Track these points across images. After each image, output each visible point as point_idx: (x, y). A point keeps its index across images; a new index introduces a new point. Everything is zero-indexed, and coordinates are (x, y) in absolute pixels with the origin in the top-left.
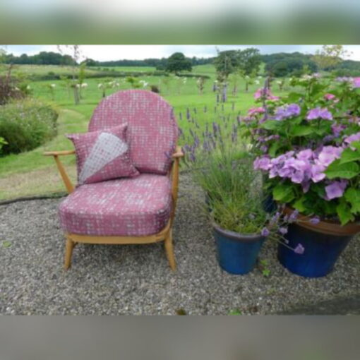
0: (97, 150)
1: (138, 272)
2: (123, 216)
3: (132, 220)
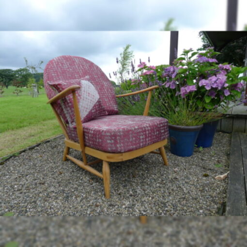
0: (85, 93)
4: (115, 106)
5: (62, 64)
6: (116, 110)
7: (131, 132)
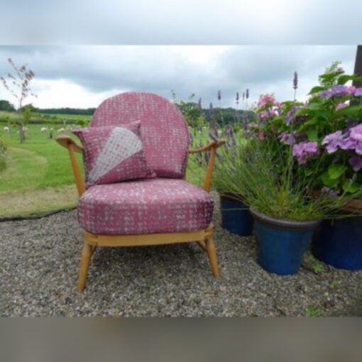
0: (112, 145)
1: (177, 284)
2: (172, 205)
3: (182, 209)
6: (176, 171)
7: (106, 208)
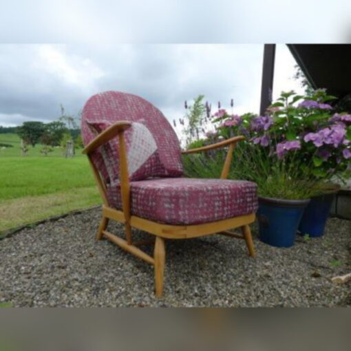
0: (138, 140)
4: (178, 164)
5: (109, 101)
6: (180, 170)
